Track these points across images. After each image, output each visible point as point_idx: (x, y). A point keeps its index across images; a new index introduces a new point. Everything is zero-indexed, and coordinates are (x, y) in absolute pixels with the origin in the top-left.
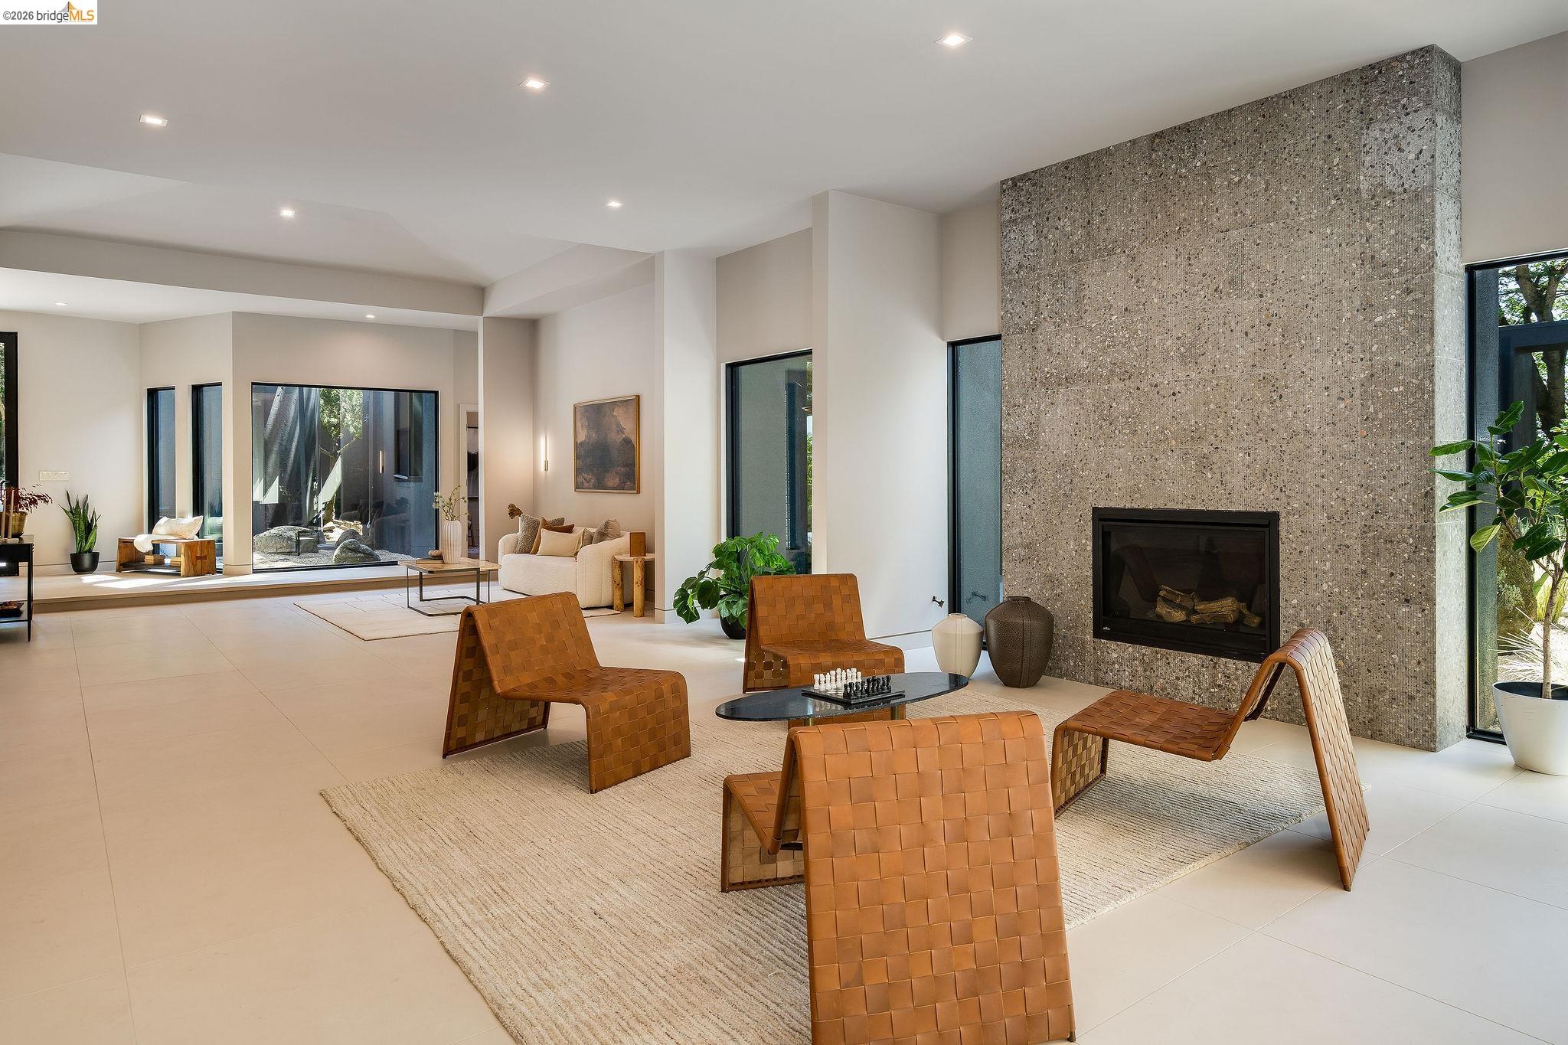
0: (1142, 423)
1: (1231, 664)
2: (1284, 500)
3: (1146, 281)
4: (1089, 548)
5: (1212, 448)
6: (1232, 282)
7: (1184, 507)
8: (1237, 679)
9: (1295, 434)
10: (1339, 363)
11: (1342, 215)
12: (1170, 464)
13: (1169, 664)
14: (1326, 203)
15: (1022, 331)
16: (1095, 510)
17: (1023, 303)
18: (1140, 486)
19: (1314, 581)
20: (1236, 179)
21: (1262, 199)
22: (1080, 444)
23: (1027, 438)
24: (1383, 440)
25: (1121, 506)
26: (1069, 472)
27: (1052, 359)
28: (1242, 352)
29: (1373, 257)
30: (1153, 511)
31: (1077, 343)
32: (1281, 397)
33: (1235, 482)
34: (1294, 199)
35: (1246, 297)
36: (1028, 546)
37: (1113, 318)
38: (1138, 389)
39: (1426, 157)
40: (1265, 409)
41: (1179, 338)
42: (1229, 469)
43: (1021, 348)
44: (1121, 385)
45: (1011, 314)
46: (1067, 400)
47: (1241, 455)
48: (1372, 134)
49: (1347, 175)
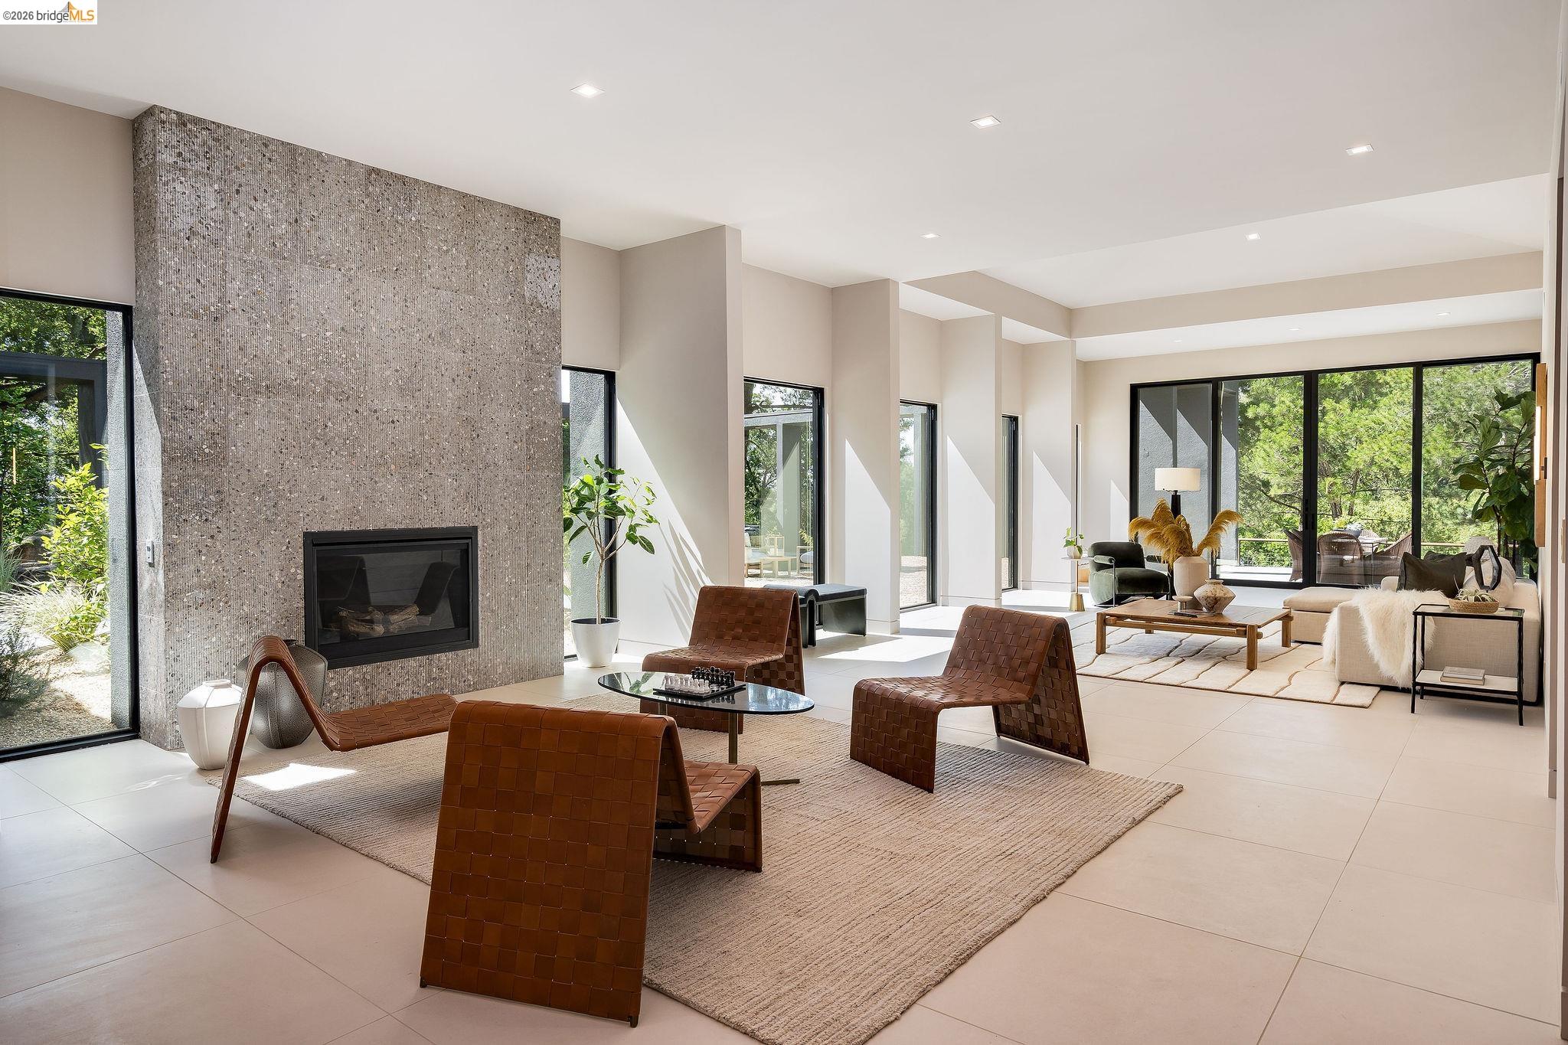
0: (361, 446)
1: (443, 656)
2: (481, 517)
3: (364, 307)
4: (300, 577)
5: (427, 474)
6: (442, 333)
7: (403, 527)
8: (448, 669)
9: (487, 466)
10: (514, 416)
11: (516, 309)
12: (389, 487)
13: (390, 674)
14: (505, 297)
15: (196, 316)
16: (307, 535)
17: (199, 281)
18: (360, 508)
19: (500, 576)
20: (445, 248)
21: (464, 274)
22: (288, 463)
23: (207, 451)
24: (538, 473)
25: (339, 529)
26: (272, 494)
27: (246, 360)
28: (450, 395)
29: (532, 346)
30: (375, 531)
31: (282, 351)
32: (478, 436)
33: (446, 503)
34: (486, 284)
35: (454, 349)
36: (212, 586)
37: (328, 334)
38: (357, 411)
39: (557, 290)
40: (467, 444)
41: (397, 371)
42: (441, 492)
43: (195, 336)
44: (338, 405)
45: (177, 288)
46: (269, 412)
47: (450, 480)
48: (531, 260)
49: (517, 282)
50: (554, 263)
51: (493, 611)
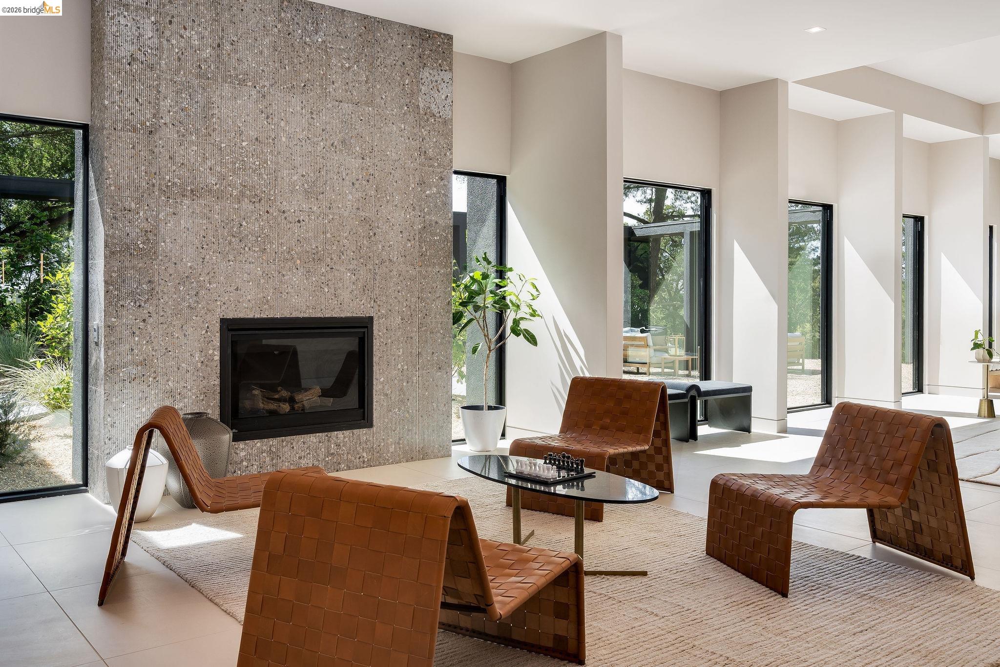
0: (271, 243)
1: (340, 434)
2: (376, 308)
3: (275, 120)
4: (217, 358)
5: (328, 268)
6: (343, 142)
7: (307, 316)
8: (344, 445)
9: (383, 262)
10: (408, 216)
11: (411, 118)
12: (295, 280)
13: (293, 448)
14: (401, 108)
15: (135, 130)
16: (223, 321)
17: (137, 100)
18: (269, 298)
19: (393, 363)
20: (347, 65)
21: (364, 88)
22: (208, 257)
23: (141, 246)
24: (430, 269)
25: (251, 316)
26: (194, 285)
27: (174, 167)
28: (350, 197)
29: (425, 152)
30: (281, 319)
31: (205, 159)
32: (375, 234)
33: (345, 295)
34: (384, 97)
35: (354, 156)
36: (143, 363)
37: (244, 144)
38: (268, 212)
39: (449, 100)
40: (365, 242)
41: (303, 176)
42: (341, 285)
43: (133, 147)
44: (251, 207)
45: (119, 106)
46: (193, 212)
47: (349, 274)
48: (425, 74)
49: (412, 94)
50: (446, 76)
51: (386, 395)
